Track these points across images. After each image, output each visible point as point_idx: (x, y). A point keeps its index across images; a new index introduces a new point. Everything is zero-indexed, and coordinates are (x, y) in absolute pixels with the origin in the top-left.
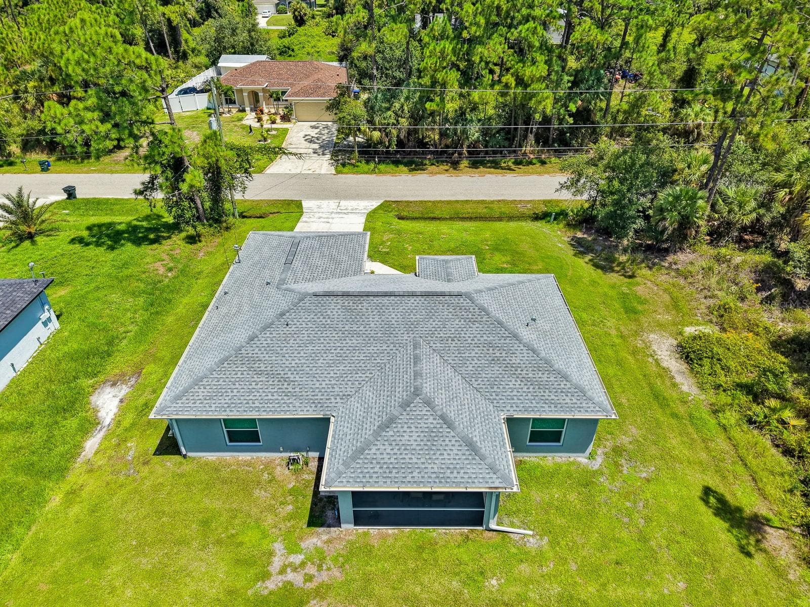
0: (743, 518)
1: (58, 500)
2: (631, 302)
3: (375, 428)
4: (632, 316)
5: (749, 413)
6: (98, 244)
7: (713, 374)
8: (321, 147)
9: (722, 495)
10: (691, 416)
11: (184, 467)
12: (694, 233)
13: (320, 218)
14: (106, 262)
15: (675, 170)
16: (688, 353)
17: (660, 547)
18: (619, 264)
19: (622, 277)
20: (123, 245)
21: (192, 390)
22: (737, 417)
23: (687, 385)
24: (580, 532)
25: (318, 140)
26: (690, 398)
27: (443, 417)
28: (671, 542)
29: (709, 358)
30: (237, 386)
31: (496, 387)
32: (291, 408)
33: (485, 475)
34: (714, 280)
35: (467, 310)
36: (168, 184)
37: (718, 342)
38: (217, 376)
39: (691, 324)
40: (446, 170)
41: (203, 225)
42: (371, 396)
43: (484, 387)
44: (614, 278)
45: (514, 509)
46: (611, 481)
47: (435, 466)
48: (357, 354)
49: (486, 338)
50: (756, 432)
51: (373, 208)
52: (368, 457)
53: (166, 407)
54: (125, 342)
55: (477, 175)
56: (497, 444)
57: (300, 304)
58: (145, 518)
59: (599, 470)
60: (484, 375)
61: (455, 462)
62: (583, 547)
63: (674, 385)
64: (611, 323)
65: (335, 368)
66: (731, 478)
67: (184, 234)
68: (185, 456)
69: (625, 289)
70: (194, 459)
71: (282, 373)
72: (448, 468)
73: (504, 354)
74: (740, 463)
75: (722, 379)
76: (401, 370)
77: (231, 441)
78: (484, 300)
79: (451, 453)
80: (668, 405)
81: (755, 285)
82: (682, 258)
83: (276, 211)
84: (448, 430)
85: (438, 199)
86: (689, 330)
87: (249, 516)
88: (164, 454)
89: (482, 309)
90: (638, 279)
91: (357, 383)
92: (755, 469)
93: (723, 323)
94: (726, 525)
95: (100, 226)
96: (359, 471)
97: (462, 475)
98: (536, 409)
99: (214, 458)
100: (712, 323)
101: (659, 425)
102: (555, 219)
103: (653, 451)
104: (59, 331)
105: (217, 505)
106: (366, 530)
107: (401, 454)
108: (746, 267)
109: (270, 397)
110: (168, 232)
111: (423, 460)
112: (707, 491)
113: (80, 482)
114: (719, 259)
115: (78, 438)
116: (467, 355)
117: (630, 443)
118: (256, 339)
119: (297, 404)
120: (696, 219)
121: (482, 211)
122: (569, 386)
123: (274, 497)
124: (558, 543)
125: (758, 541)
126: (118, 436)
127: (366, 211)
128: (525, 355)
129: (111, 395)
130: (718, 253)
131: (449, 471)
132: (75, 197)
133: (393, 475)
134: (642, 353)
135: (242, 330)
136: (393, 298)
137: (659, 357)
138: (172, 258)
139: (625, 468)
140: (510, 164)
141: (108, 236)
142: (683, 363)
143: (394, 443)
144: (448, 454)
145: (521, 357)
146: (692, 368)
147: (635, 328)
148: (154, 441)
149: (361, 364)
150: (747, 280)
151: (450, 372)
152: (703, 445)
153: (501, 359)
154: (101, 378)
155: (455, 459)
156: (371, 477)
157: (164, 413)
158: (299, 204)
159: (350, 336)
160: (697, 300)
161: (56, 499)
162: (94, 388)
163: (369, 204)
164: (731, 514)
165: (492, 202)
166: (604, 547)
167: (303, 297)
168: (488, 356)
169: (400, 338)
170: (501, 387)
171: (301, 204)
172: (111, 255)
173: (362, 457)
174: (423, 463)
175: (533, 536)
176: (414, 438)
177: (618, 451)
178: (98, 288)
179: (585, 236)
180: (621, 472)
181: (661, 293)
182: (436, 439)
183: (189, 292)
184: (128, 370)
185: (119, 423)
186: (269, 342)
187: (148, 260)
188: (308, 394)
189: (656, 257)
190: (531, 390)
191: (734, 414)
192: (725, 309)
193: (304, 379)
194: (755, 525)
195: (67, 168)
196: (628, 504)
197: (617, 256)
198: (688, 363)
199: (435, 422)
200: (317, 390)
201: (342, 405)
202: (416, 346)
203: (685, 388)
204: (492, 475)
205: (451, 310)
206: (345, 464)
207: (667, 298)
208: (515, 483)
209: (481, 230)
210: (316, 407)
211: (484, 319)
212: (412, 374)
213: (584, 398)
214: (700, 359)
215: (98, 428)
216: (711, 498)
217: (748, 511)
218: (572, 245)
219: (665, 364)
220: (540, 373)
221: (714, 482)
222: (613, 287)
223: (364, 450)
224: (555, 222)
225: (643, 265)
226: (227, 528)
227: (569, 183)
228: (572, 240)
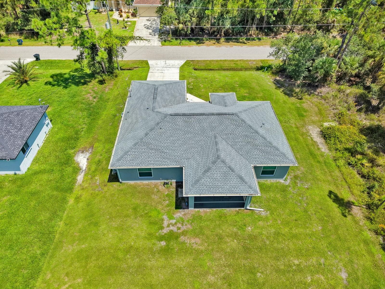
0: (344, 203)
1: (72, 201)
2: (301, 111)
3: (203, 172)
4: (301, 118)
5: (349, 161)
6: (59, 85)
7: (335, 144)
8: (153, 31)
9: (336, 194)
10: (325, 162)
11: (121, 187)
12: (330, 79)
13: (158, 70)
14: (65, 94)
15: (323, 48)
16: (325, 135)
17: (312, 214)
18: (295, 93)
19: (297, 99)
20: (70, 86)
21: (125, 157)
22: (344, 162)
23: (324, 148)
24: (282, 209)
25: (151, 27)
26: (325, 154)
27: (230, 167)
28: (316, 212)
29: (334, 137)
30: (143, 155)
31: (249, 154)
32: (167, 164)
33: (247, 190)
34: (337, 101)
35: (236, 121)
36: (89, 56)
37: (338, 130)
38: (134, 151)
39: (327, 121)
40: (214, 44)
41: (106, 75)
42: (199, 158)
43: (244, 154)
44: (293, 100)
45: (256, 201)
46: (293, 189)
47: (227, 186)
48: (191, 141)
49: (244, 133)
50: (351, 168)
51: (182, 64)
52: (201, 183)
53: (114, 164)
54: (83, 133)
55: (229, 46)
56: (251, 177)
57: (165, 119)
58: (110, 207)
59: (289, 185)
60: (244, 149)
61: (235, 185)
62: (283, 215)
63: (319, 149)
64: (293, 121)
65: (182, 147)
66: (340, 187)
67: (97, 80)
68: (121, 183)
69: (298, 105)
70: (125, 183)
71: (161, 149)
72: (233, 187)
73: (252, 140)
74: (344, 181)
75: (339, 146)
76: (210, 148)
77: (140, 176)
78: (243, 116)
79: (234, 181)
80: (316, 158)
81: (355, 104)
82: (324, 90)
83: (137, 66)
84: (232, 172)
85: (212, 59)
86: (326, 124)
87: (152, 206)
88: (112, 182)
89: (243, 120)
90: (304, 100)
91: (192, 153)
92: (350, 183)
93: (340, 121)
94: (337, 205)
95: (57, 75)
96: (198, 189)
97: (238, 189)
98: (266, 163)
99: (133, 183)
100: (335, 121)
101: (312, 166)
102: (266, 70)
103: (310, 177)
104: (53, 128)
105: (138, 202)
106: (198, 210)
107: (214, 182)
108: (352, 95)
109: (157, 159)
110: (90, 78)
111: (223, 184)
112: (331, 192)
113: (79, 194)
114: (339, 91)
115: (74, 175)
116: (237, 141)
117: (301, 174)
118: (148, 135)
119: (169, 162)
120: (331, 73)
121: (233, 65)
122: (279, 153)
123: (160, 198)
124: (273, 214)
125: (349, 211)
126: (91, 174)
127: (178, 66)
128: (261, 140)
129: (82, 157)
130: (340, 88)
131: (233, 188)
132: (40, 60)
133: (211, 190)
134: (306, 135)
135: (141, 130)
136: (204, 116)
137: (313, 137)
138: (95, 93)
139: (299, 184)
140: (244, 40)
141: (62, 81)
142: (323, 139)
143: (211, 178)
144: (232, 182)
145: (259, 141)
146: (326, 141)
147: (302, 123)
148: (107, 177)
149: (193, 145)
150: (351, 101)
151: (230, 148)
152: (329, 174)
153: (251, 142)
154: (77, 149)
155: (235, 184)
156: (203, 191)
157: (114, 166)
158: (147, 63)
159: (187, 133)
160: (329, 110)
161: (71, 201)
162: (75, 153)
163: (180, 62)
164: (339, 201)
165: (237, 61)
166: (291, 214)
167: (166, 116)
168: (245, 141)
169: (208, 134)
170: (251, 154)
171: (148, 62)
172: (66, 91)
173: (199, 183)
174: (223, 185)
175: (263, 211)
176: (218, 176)
177: (296, 177)
178: (64, 108)
179: (280, 79)
180: (297, 186)
181: (314, 107)
182: (227, 176)
183: (105, 108)
184: (88, 146)
185: (89, 169)
186: (154, 136)
187: (84, 93)
188: (173, 157)
189: (312, 90)
190: (263, 155)
191: (343, 161)
192: (342, 115)
193: (170, 151)
194: (348, 205)
195: (31, 43)
196: (300, 198)
197: (295, 89)
198: (325, 139)
199: (226, 169)
200: (176, 156)
201: (187, 162)
202: (215, 137)
203: (323, 150)
204: (250, 189)
205: (229, 121)
206: (192, 186)
207: (316, 109)
208: (259, 192)
209: (234, 76)
210: (176, 163)
211: (243, 125)
212: (216, 150)
213: (285, 158)
214: (330, 138)
215: (81, 171)
216: (332, 195)
217: (346, 200)
218: (274, 83)
219: (315, 140)
220: (267, 148)
221: (333, 189)
222: (293, 104)
223: (199, 181)
224: (267, 71)
225: (306, 93)
226: (144, 211)
227: (274, 53)
228: (275, 80)
